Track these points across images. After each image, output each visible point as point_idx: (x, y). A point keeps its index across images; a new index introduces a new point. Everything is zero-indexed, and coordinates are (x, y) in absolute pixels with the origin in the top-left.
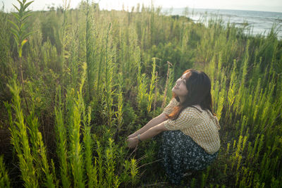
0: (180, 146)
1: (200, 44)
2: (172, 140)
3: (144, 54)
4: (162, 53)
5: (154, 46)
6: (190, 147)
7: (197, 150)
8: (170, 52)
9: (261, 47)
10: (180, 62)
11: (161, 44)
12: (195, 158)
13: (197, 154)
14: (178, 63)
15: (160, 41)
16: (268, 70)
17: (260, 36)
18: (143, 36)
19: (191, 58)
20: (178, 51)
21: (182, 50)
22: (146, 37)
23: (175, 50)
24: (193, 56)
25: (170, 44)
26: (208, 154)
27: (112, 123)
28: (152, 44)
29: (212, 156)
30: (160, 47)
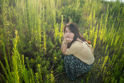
0: (73, 63)
1: (84, 5)
2: (69, 61)
3: (58, 11)
4: (67, 11)
5: (63, 7)
6: (78, 63)
7: (82, 64)
8: (70, 10)
9: (113, 7)
10: (75, 15)
11: (66, 6)
12: (81, 68)
13: (82, 67)
14: (74, 16)
15: (66, 4)
16: (117, 19)
17: (112, 2)
18: (57, 2)
19: (80, 13)
20: (74, 9)
21: (76, 9)
22: (59, 3)
23: (73, 9)
24: (81, 12)
25: (70, 6)
26: (88, 65)
27: (41, 51)
28: (62, 6)
29: (90, 66)
30: (66, 8)
